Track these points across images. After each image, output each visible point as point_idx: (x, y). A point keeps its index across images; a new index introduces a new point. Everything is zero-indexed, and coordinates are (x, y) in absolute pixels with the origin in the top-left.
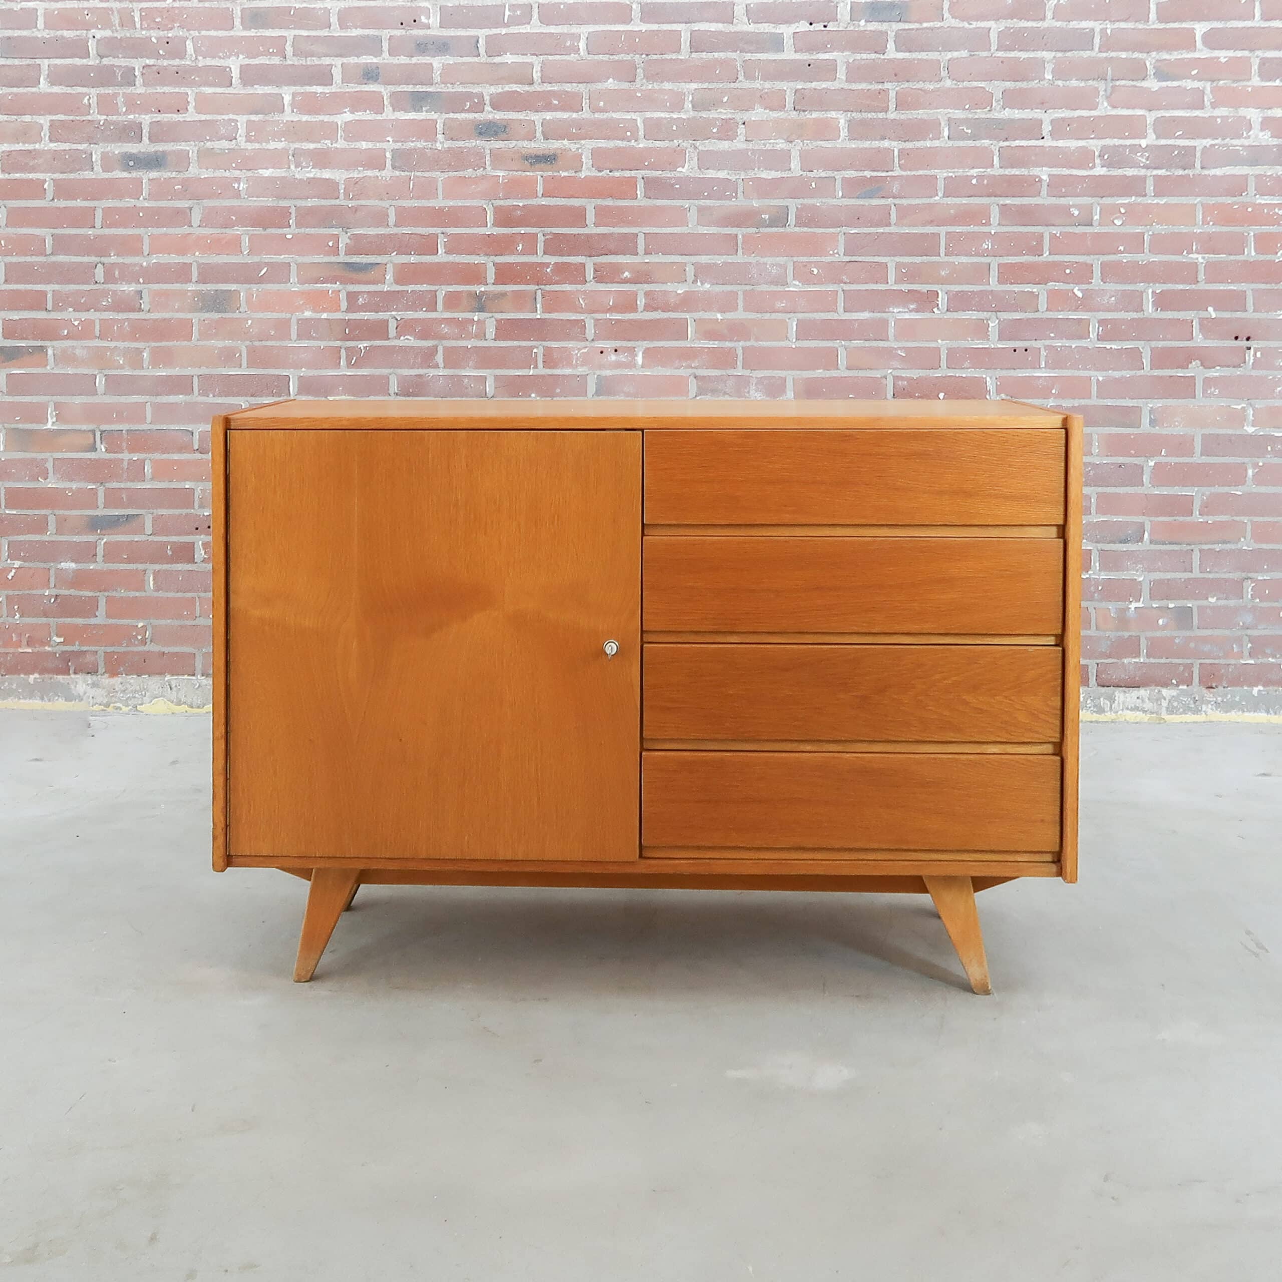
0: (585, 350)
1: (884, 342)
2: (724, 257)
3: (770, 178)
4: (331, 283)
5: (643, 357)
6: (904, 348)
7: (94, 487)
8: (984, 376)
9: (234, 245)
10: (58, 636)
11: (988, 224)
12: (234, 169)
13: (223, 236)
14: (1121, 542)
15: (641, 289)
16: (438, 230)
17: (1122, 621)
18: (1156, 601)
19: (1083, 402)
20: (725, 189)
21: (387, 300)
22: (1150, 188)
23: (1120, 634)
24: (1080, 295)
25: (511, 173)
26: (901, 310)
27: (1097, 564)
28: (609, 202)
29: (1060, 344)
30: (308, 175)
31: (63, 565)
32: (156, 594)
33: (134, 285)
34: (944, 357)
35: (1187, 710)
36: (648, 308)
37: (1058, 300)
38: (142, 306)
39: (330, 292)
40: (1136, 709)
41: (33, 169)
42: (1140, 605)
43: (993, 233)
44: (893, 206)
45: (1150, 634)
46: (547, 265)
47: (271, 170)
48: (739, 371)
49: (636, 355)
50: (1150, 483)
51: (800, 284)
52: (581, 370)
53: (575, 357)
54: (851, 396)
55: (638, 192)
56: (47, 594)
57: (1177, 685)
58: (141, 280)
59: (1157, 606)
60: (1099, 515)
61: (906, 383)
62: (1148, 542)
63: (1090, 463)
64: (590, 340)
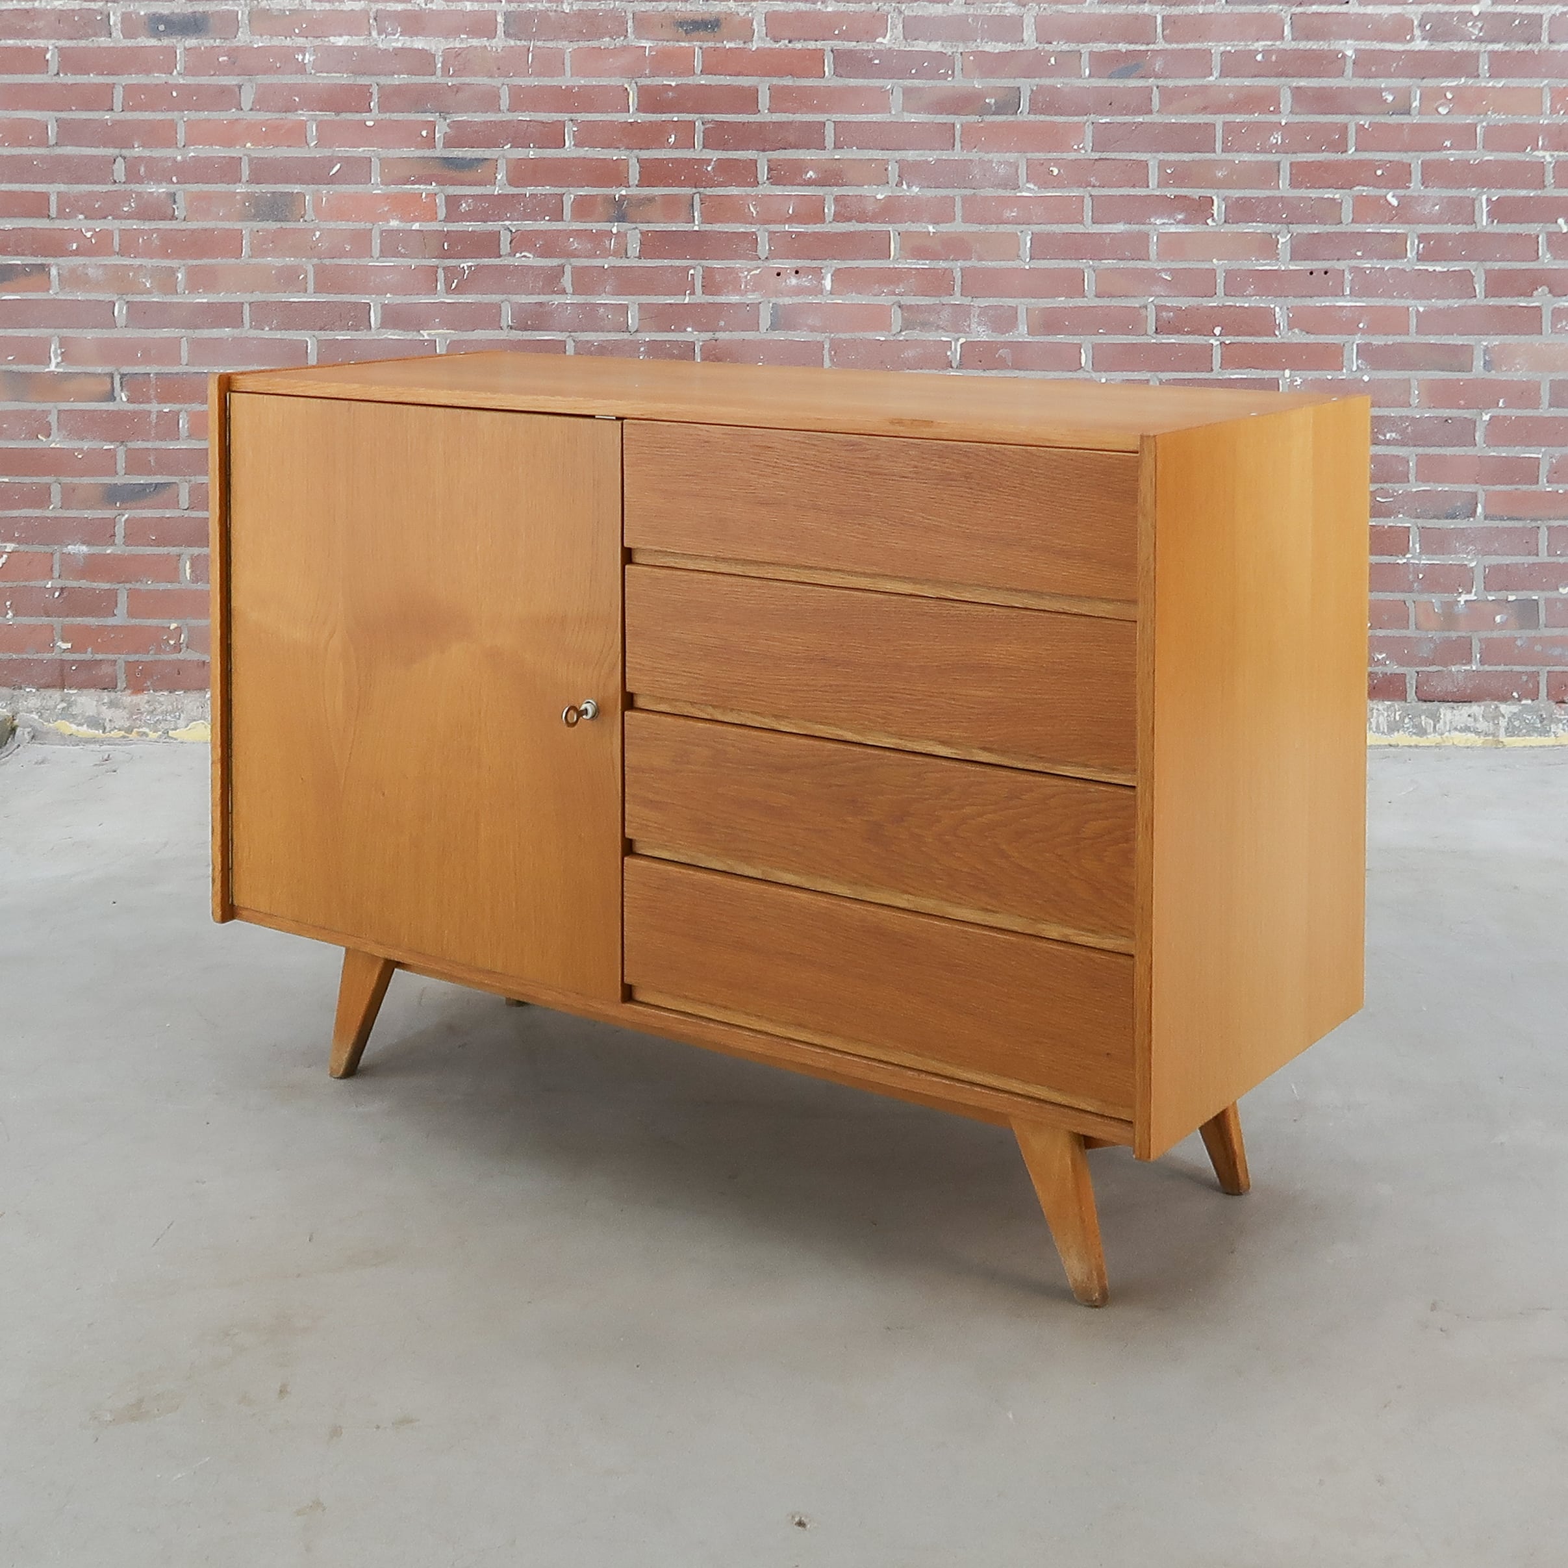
0: (757, 272)
1: (1144, 262)
2: (938, 152)
3: (997, 51)
4: (426, 184)
5: (832, 281)
6: (1169, 269)
7: (112, 447)
8: (1272, 306)
9: (297, 134)
10: (64, 641)
11: (1277, 111)
12: (297, 35)
13: (282, 122)
14: (1447, 518)
15: (830, 193)
16: (565, 117)
17: (1449, 617)
18: (1492, 593)
19: (1399, 339)
20: (938, 64)
21: (499, 206)
22: (1484, 67)
23: (1447, 634)
24: (1395, 202)
25: (660, 43)
26: (1166, 221)
27: (1417, 546)
28: (788, 81)
29: (1369, 266)
30: (394, 44)
31: (71, 548)
32: (194, 586)
33: (164, 184)
34: (1220, 281)
35: (1531, 730)
36: (838, 217)
37: (1367, 208)
38: (176, 213)
39: (424, 195)
40: (1467, 729)
41: (31, 35)
42: (1472, 597)
43: (1283, 124)
44: (1155, 88)
45: (1484, 634)
46: (708, 162)
47: (346, 38)
48: (957, 299)
49: (823, 278)
50: (1485, 443)
51: (1036, 188)
52: (751, 298)
53: (744, 280)
54: (1101, 331)
55: (826, 69)
56: (49, 586)
57: (1519, 700)
58: (174, 179)
59: (1494, 598)
60: (1420, 483)
61: (1172, 314)
62: (1482, 517)
63: (1407, 417)
64: (763, 258)
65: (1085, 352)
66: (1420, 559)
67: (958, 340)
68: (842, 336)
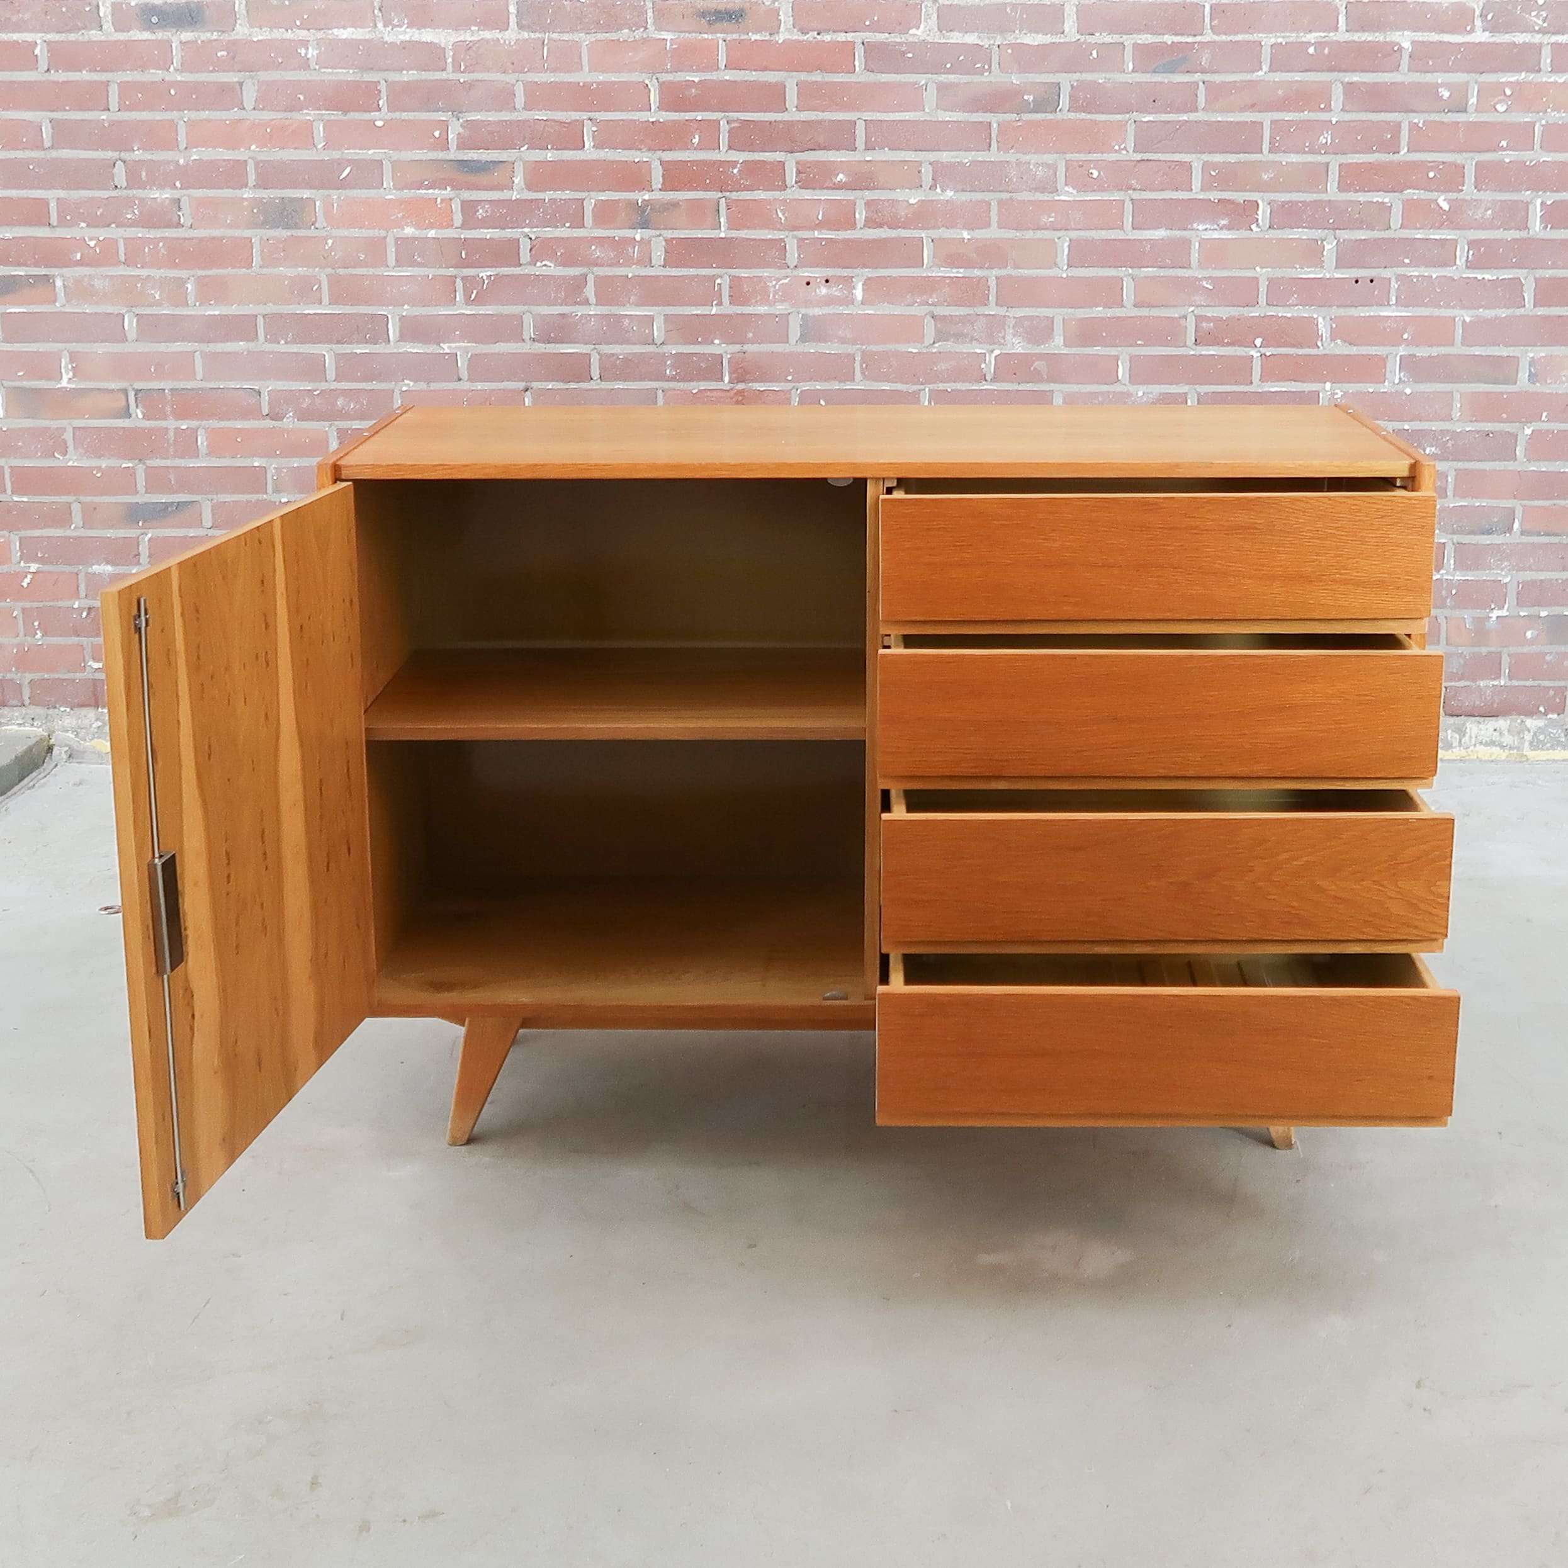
0: (786, 281)
1: (1185, 270)
2: (973, 153)
3: (1036, 44)
4: (440, 189)
5: (863, 290)
6: (1210, 278)
7: (130, 465)
8: (1315, 316)
9: (303, 137)
10: (95, 660)
11: (1328, 109)
12: (299, 28)
13: (287, 122)
14: (1483, 533)
15: (860, 197)
16: (584, 116)
17: (1480, 632)
18: (1525, 609)
19: (1443, 350)
20: (975, 58)
21: (517, 213)
22: (1546, 61)
23: (1476, 649)
24: (1446, 206)
25: (682, 35)
26: (1208, 226)
27: (1452, 562)
28: (817, 77)
29: (1416, 274)
30: (402, 37)
31: (96, 568)
33: (168, 190)
34: (1263, 290)
35: (1556, 744)
36: (870, 223)
37: (1416, 213)
38: (182, 220)
39: (439, 201)
40: (1492, 743)
41: (18, 27)
42: (1504, 613)
43: (1334, 122)
44: (1201, 84)
45: (1513, 650)
46: (734, 164)
47: (350, 30)
48: (992, 310)
49: (854, 288)
50: (1525, 456)
51: (1075, 192)
52: (780, 308)
53: (772, 290)
54: (1139, 342)
55: (857, 63)
56: (76, 606)
57: (1546, 714)
58: (178, 184)
59: (1526, 614)
60: (1457, 498)
61: (1212, 324)
62: (1519, 533)
63: (1448, 431)
64: (792, 267)
65: (1122, 364)
66: (1454, 576)
67: (992, 351)
68: (874, 348)
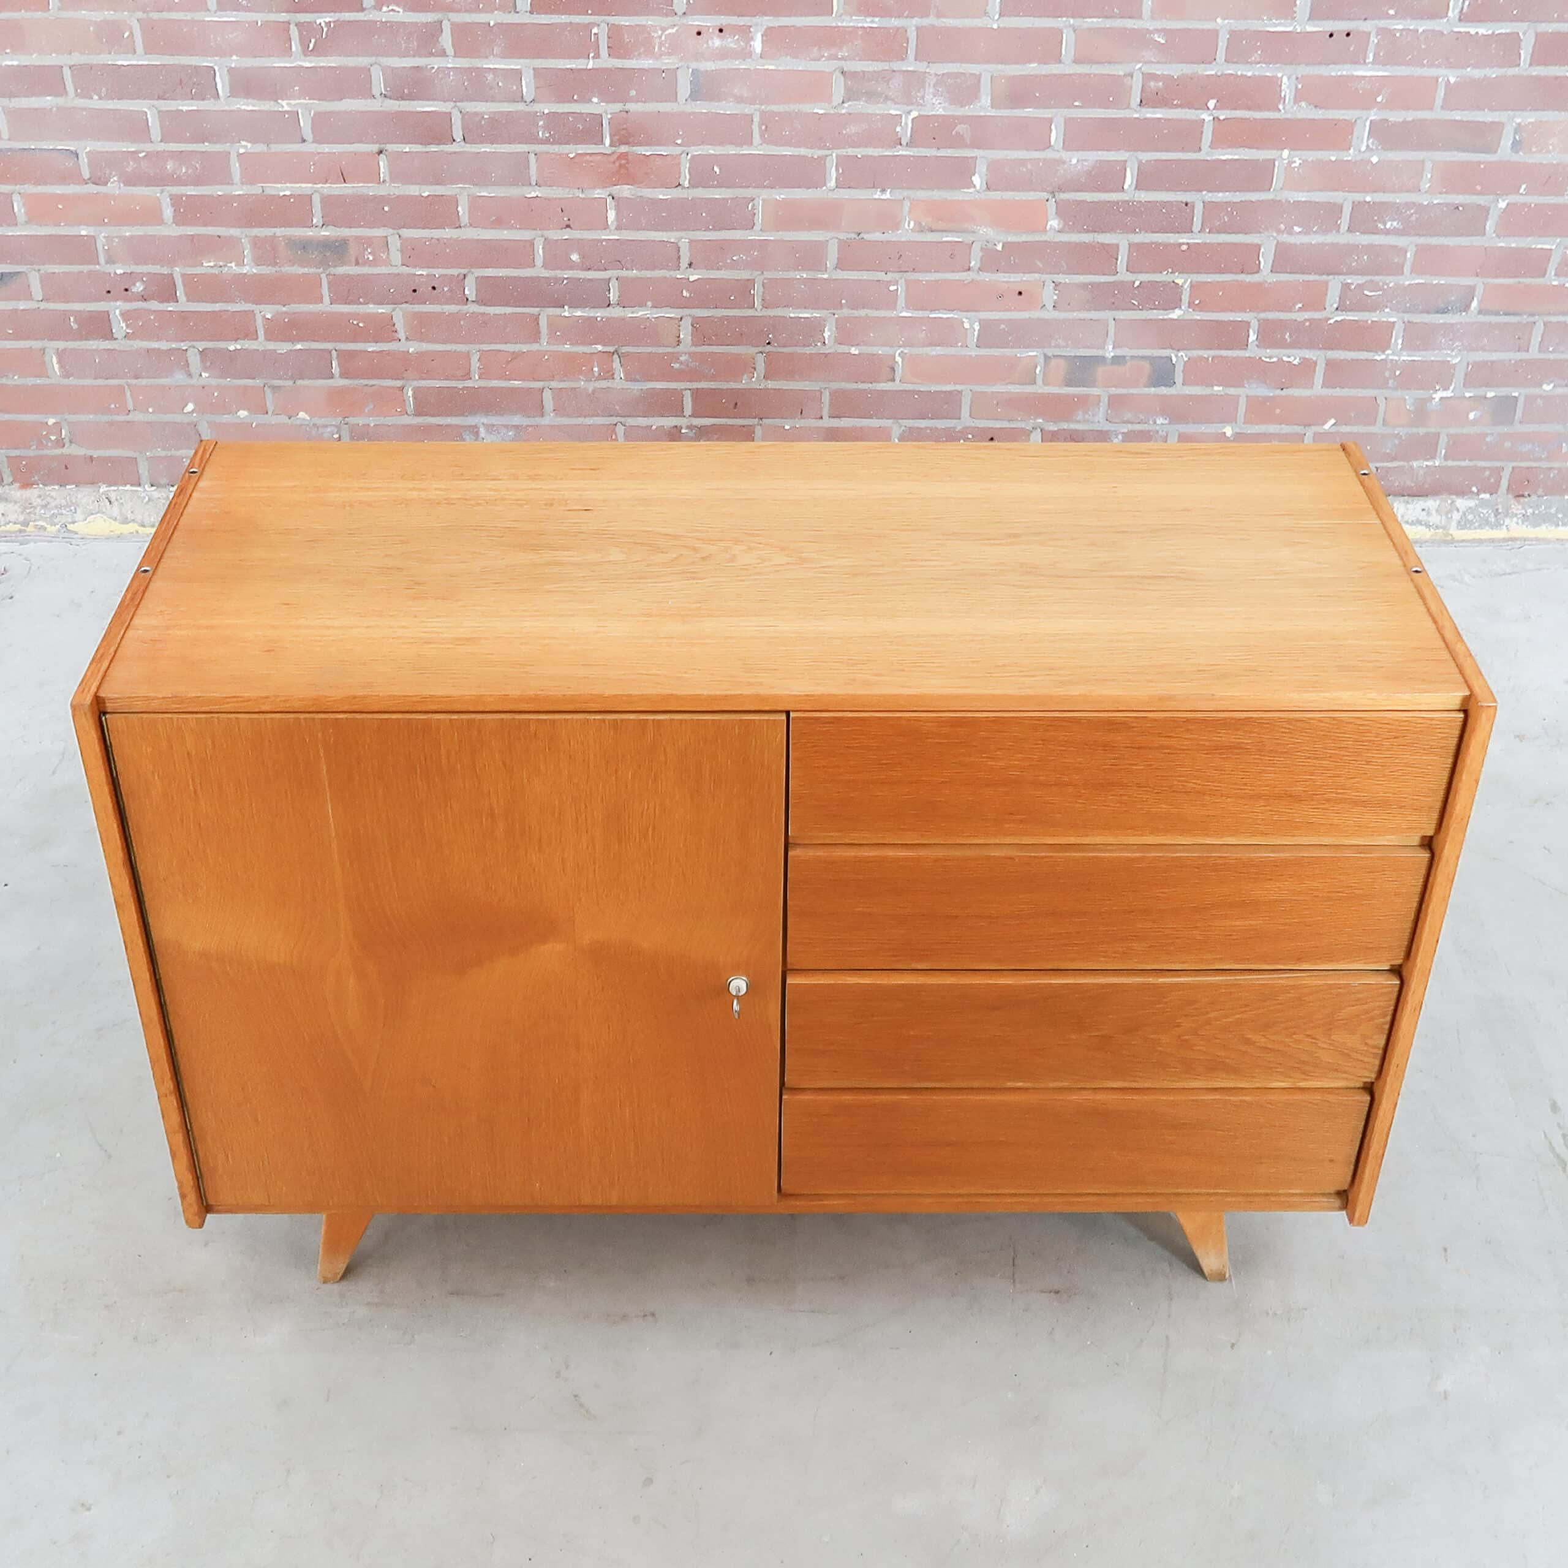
0: (674, 31)
1: (1134, 21)
5: (763, 42)
6: (1164, 30)
8: (1280, 75)
14: (1437, 312)
17: (1421, 413)
18: (1471, 390)
19: (1420, 115)
23: (1415, 430)
27: (1400, 341)
29: (1400, 27)
32: (65, 382)
34: (1222, 45)
35: (1485, 523)
40: (1419, 522)
42: (1448, 394)
45: (1454, 430)
48: (910, 65)
49: (752, 39)
50: (1494, 232)
52: (667, 62)
53: (657, 41)
54: (1076, 104)
57: (1478, 494)
59: (1471, 395)
60: (1413, 275)
61: (1161, 84)
62: (1476, 312)
63: (1414, 203)
64: (680, 13)
65: (1056, 128)
66: (1399, 356)
67: (909, 113)
68: (775, 108)
